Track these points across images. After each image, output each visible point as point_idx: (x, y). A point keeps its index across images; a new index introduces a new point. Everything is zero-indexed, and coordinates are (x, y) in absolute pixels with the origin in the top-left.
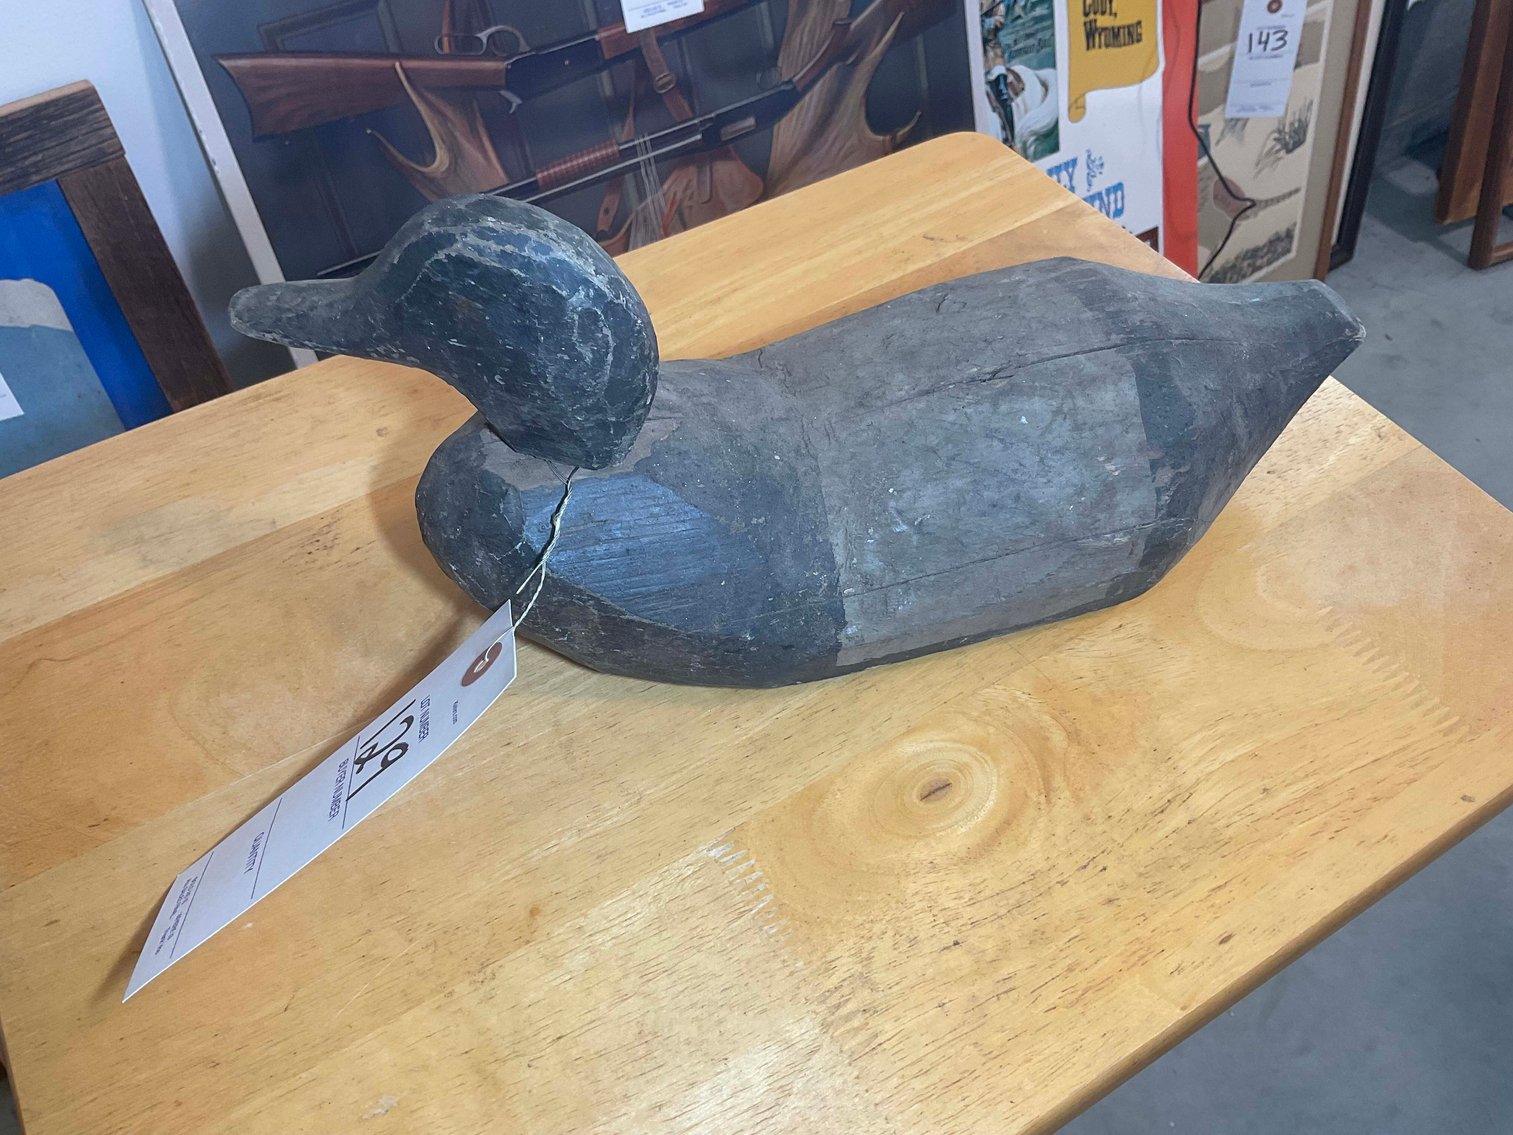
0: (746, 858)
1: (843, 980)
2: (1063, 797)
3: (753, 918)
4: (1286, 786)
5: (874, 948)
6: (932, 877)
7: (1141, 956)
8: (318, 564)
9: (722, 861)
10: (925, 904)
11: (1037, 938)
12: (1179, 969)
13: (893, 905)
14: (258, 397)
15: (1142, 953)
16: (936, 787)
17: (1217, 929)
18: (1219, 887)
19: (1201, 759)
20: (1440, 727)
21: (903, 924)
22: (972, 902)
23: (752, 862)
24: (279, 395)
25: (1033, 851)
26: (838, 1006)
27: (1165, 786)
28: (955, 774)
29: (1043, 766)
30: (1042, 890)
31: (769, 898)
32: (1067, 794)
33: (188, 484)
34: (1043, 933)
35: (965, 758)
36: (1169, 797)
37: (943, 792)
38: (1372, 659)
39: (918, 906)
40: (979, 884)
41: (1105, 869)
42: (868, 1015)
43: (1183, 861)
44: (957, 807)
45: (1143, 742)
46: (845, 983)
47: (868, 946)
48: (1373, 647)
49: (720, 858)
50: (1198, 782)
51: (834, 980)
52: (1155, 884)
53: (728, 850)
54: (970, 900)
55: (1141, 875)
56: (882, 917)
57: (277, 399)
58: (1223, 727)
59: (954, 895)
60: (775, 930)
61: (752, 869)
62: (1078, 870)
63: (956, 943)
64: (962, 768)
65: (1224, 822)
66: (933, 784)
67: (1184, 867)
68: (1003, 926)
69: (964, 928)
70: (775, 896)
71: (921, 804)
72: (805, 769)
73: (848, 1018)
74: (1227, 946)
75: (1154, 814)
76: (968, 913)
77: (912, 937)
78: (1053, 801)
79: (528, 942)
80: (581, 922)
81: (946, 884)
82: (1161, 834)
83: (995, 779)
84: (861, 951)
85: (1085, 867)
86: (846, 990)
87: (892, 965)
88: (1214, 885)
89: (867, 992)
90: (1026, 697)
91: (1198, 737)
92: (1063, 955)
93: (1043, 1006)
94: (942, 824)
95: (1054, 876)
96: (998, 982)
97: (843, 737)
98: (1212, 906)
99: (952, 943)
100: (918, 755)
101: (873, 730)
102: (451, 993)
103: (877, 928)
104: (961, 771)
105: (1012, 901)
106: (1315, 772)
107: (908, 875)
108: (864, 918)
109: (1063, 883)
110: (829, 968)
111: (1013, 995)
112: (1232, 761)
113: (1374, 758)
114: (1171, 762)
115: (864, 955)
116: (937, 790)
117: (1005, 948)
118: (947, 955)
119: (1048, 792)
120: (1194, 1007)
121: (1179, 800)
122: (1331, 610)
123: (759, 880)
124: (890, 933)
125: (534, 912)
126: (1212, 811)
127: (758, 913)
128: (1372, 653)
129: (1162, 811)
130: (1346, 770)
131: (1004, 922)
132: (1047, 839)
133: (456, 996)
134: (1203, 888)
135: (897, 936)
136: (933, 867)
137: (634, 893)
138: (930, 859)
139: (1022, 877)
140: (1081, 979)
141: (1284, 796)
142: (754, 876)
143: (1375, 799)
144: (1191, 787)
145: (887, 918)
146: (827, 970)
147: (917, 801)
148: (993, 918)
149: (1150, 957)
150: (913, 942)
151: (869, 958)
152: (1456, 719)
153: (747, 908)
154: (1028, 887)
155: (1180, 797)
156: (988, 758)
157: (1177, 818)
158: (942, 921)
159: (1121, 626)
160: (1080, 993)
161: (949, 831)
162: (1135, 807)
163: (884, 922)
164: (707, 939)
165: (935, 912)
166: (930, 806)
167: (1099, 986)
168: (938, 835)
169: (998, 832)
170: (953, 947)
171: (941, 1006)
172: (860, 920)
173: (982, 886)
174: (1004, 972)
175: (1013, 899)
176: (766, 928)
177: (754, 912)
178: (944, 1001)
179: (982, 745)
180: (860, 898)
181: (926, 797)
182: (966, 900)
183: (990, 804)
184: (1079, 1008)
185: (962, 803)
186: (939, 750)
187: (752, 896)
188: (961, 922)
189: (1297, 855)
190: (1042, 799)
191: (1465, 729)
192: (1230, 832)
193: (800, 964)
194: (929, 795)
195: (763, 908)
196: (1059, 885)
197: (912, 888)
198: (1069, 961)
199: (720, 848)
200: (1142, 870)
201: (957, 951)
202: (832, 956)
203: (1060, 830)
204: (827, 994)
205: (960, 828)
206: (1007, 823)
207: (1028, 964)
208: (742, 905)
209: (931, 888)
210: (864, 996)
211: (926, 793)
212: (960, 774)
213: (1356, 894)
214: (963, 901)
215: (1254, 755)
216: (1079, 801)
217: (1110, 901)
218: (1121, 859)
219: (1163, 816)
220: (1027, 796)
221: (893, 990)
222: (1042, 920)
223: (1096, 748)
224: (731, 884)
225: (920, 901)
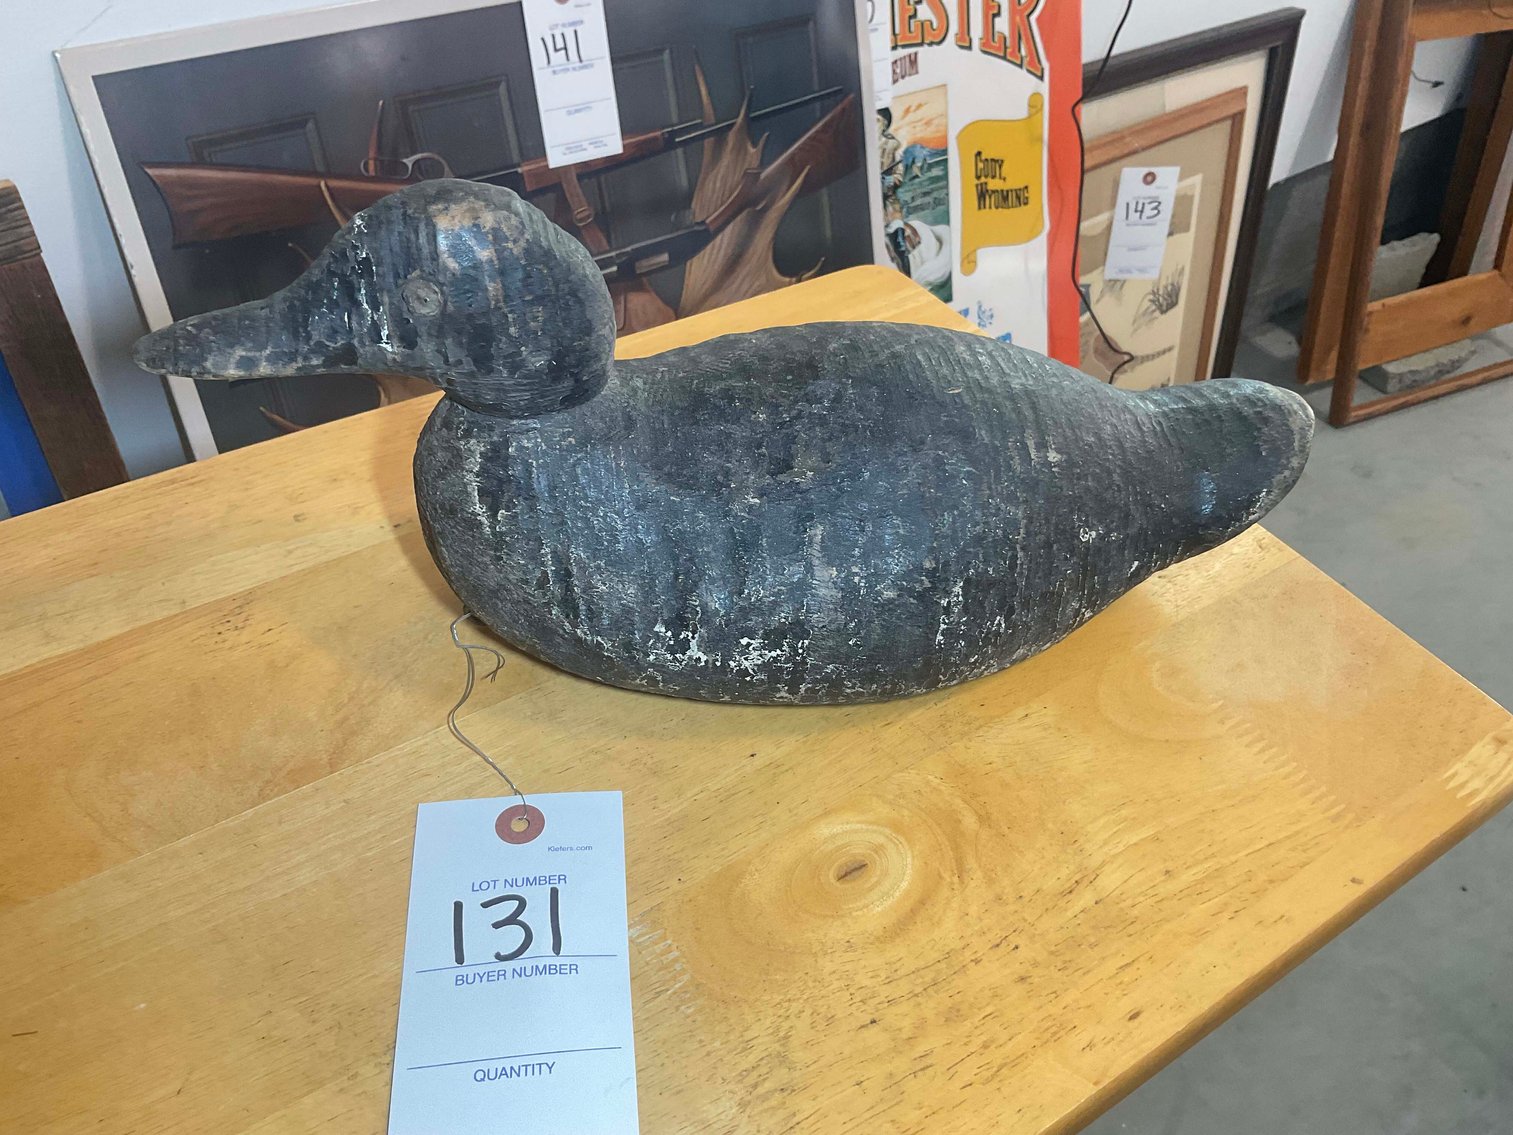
0: (664, 938)
1: (762, 1059)
2: (977, 876)
3: (669, 999)
4: (1187, 868)
5: (791, 1027)
6: (849, 956)
7: (1055, 1033)
8: (227, 645)
9: (640, 940)
10: (842, 983)
11: (953, 1015)
12: (1090, 1045)
13: (811, 984)
14: (173, 481)
15: (1054, 1029)
16: (853, 867)
17: (1126, 1006)
18: (1127, 965)
19: (1106, 843)
20: (1327, 815)
21: (821, 1003)
22: (888, 980)
23: (669, 942)
24: (193, 480)
25: (946, 930)
26: (755, 1086)
27: (1072, 867)
28: (870, 854)
29: (956, 848)
30: (957, 969)
31: (686, 978)
32: (979, 874)
33: (96, 564)
34: (958, 1010)
35: (881, 840)
36: (1077, 878)
37: (860, 872)
38: (1262, 751)
39: (836, 985)
40: (895, 963)
41: (1017, 947)
42: (785, 1094)
43: (1092, 940)
44: (871, 889)
45: (1050, 826)
46: (762, 1063)
47: (786, 1025)
48: (1263, 739)
49: (638, 937)
50: (1103, 864)
51: (752, 1059)
52: (1065, 962)
53: (644, 930)
54: (887, 978)
55: (1052, 953)
56: (798, 996)
57: (193, 484)
58: (1125, 812)
59: (870, 974)
60: (692, 1010)
61: (669, 949)
62: (991, 948)
63: (873, 1022)
64: (878, 849)
65: (1129, 902)
66: (849, 864)
67: (1092, 946)
68: (919, 1004)
69: (880, 1007)
70: (692, 976)
71: (838, 884)
72: (723, 849)
73: (765, 1098)
74: (1136, 1022)
75: (1063, 894)
76: (885, 992)
77: (829, 1015)
78: (966, 882)
81: (863, 963)
82: (1070, 914)
83: (909, 860)
84: (778, 1029)
85: (998, 945)
86: (764, 1070)
87: (808, 1044)
88: (1122, 964)
89: (784, 1071)
90: (938, 781)
91: (1102, 821)
92: (978, 1032)
93: (958, 1083)
94: (858, 904)
95: (968, 955)
96: (915, 1059)
97: (759, 819)
98: (1121, 983)
99: (869, 1022)
100: (834, 836)
101: (790, 811)
102: (355, 1076)
103: (795, 1007)
104: (876, 852)
105: (927, 979)
106: (1213, 855)
107: (826, 954)
108: (782, 997)
109: (977, 962)
110: (747, 1047)
111: (930, 1072)
112: (1135, 844)
113: (1267, 843)
114: (1077, 844)
115: (782, 1034)
116: (853, 871)
117: (921, 1025)
118: (865, 1033)
119: (961, 872)
120: (1106, 1082)
121: (1086, 881)
122: (1222, 705)
123: (675, 960)
124: (808, 1011)
126: (1117, 892)
127: (675, 993)
128: (1261, 745)
129: (1071, 892)
130: (1241, 854)
131: (919, 999)
132: (961, 918)
133: (359, 1078)
134: (1112, 966)
135: (815, 1015)
136: (850, 946)
138: (847, 939)
139: (936, 955)
140: (996, 1056)
141: (1187, 877)
142: (671, 956)
143: (1271, 882)
144: (1098, 868)
145: (805, 997)
146: (744, 1049)
147: (833, 881)
148: (909, 996)
149: (1062, 1033)
150: (831, 1020)
151: (786, 1037)
152: (1343, 806)
153: (663, 988)
154: (943, 965)
155: (1086, 878)
156: (902, 839)
157: (1085, 898)
158: (859, 999)
159: (1027, 715)
160: (995, 1069)
161: (865, 910)
162: (1045, 888)
163: (801, 1001)
165: (852, 990)
166: (847, 886)
167: (1015, 1062)
168: (854, 914)
169: (913, 912)
170: (870, 1026)
171: (859, 1084)
172: (778, 998)
173: (898, 964)
174: (920, 1050)
175: (929, 977)
176: (683, 1007)
177: (669, 992)
178: (862, 1079)
179: (897, 827)
180: (778, 977)
181: (843, 877)
182: (883, 978)
183: (904, 885)
184: (995, 1084)
185: (878, 883)
186: (856, 831)
187: (669, 976)
188: (877, 1000)
189: (1200, 934)
190: (956, 879)
191: (1350, 816)
192: (1135, 912)
193: (717, 1044)
194: (846, 875)
195: (680, 988)
196: (974, 963)
197: (829, 966)
198: (983, 1038)
199: (638, 928)
200: (1053, 948)
201: (874, 1029)
202: (749, 1035)
203: (973, 910)
204: (744, 1073)
205: (877, 906)
206: (922, 902)
207: (945, 1042)
208: (658, 985)
209: (848, 967)
210: (782, 1075)
211: (843, 873)
212: (876, 856)
213: (1256, 972)
214: (879, 979)
215: (1156, 839)
216: (990, 882)
217: (1022, 979)
218: (1032, 938)
219: (1071, 897)
220: (941, 877)
221: (810, 1069)
222: (958, 998)
223: (1007, 831)
224: (647, 964)
225: (838, 979)
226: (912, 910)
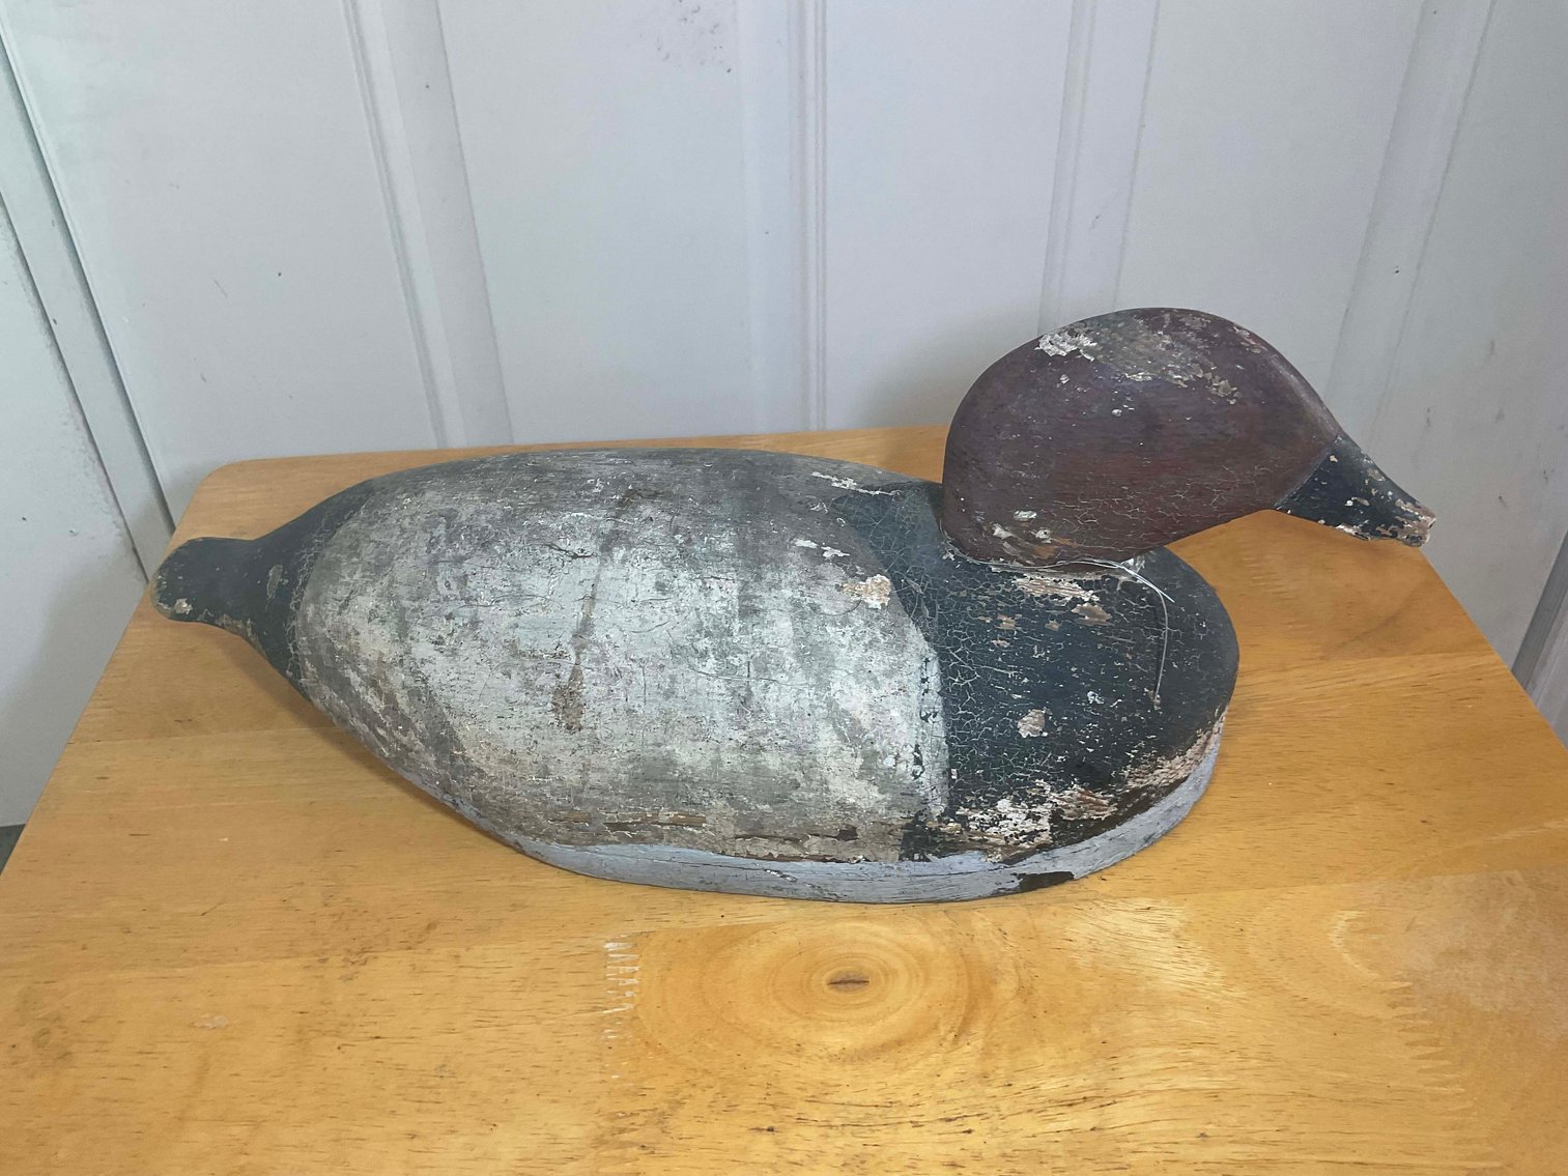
0: (634, 963)
1: (644, 1110)
2: (973, 1044)
3: (602, 1017)
4: (1231, 1142)
5: (691, 1096)
6: (790, 1058)
9: (611, 955)
10: (766, 1079)
11: (854, 1163)
13: (735, 1066)
16: (852, 978)
19: (1150, 1073)
20: (1464, 1163)
21: (733, 1087)
22: (813, 1099)
23: (636, 968)
25: (906, 1081)
26: (622, 1131)
27: (1090, 1082)
28: (878, 974)
29: (972, 1007)
30: (890, 1121)
31: (628, 1006)
32: (980, 1043)
34: (863, 1162)
35: (898, 965)
36: (1088, 1094)
37: (857, 986)
38: (1427, 1057)
39: (759, 1078)
40: (831, 1086)
41: (969, 1132)
42: (644, 1152)
43: (1061, 1163)
44: (858, 1006)
45: (1095, 1029)
46: (643, 1114)
47: (686, 1091)
48: (1437, 1045)
49: (612, 952)
50: (1130, 1094)
51: (636, 1106)
53: (622, 949)
54: (812, 1096)
55: (1004, 1155)
56: (718, 1072)
58: (1196, 1052)
59: (799, 1085)
60: (614, 1037)
61: (632, 975)
62: (940, 1120)
63: (771, 1130)
64: (889, 973)
65: (1132, 1146)
66: (851, 974)
68: (827, 1137)
69: (787, 1119)
70: (635, 1008)
71: (826, 988)
73: (624, 1145)
75: (1061, 1103)
76: (802, 1108)
77: (734, 1103)
78: (960, 1043)
79: (410, 948)
80: (462, 951)
81: (798, 1071)
82: (1052, 1126)
83: (915, 997)
84: (677, 1091)
85: (950, 1120)
86: (639, 1120)
87: (696, 1119)
89: (657, 1130)
90: (999, 934)
91: (1160, 1051)
94: (834, 1015)
95: (911, 1114)
99: (766, 1127)
100: (853, 942)
102: (324, 961)
103: (707, 1080)
104: (886, 975)
105: (852, 1117)
107: (769, 1046)
109: (916, 1125)
110: (639, 1093)
112: (1184, 1090)
113: (1360, 1160)
114: (1114, 1061)
115: (678, 1098)
116: (850, 982)
117: (815, 1157)
118: (756, 1136)
119: (961, 1032)
121: (1096, 1103)
122: (1408, 988)
123: (631, 987)
124: (717, 1089)
125: (430, 927)
126: (1127, 1129)
127: (611, 1015)
128: (1430, 1050)
129: (1070, 1105)
130: (1315, 1158)
131: (832, 1132)
132: (929, 1076)
133: (327, 964)
135: (720, 1096)
136: (798, 1049)
137: (519, 949)
138: (800, 1042)
139: (878, 1100)
141: (1223, 1153)
142: (629, 982)
144: (1120, 1096)
145: (722, 1075)
146: (635, 1094)
147: (824, 983)
148: (823, 1124)
150: (731, 1107)
151: (680, 1103)
152: (1497, 1164)
153: (604, 1006)
154: (878, 1111)
155: (1100, 1098)
156: (921, 974)
157: (1082, 1119)
158: (772, 1102)
159: (1149, 908)
161: (837, 1024)
162: (1043, 1087)
163: (717, 1077)
164: (551, 1016)
165: (771, 1091)
166: (832, 992)
168: (823, 1022)
169: (884, 1047)
170: (765, 1132)
172: (695, 1064)
173: (833, 1089)
175: (855, 1116)
176: (610, 1032)
177: (606, 1012)
179: (923, 960)
180: (710, 1045)
181: (835, 983)
182: (809, 1094)
183: (893, 1018)
185: (867, 1004)
186: (878, 946)
187: (616, 999)
188: (788, 1112)
190: (951, 1036)
192: (1134, 1158)
193: (615, 1077)
194: (840, 983)
195: (620, 1014)
196: (911, 1125)
197: (764, 1060)
199: (616, 944)
200: (1009, 1151)
201: (766, 1138)
202: (646, 1084)
203: (949, 1074)
204: (621, 1115)
205: (849, 1027)
206: (899, 1043)
208: (603, 1002)
209: (782, 1068)
210: (649, 1134)
211: (838, 980)
212: (882, 977)
214: (805, 1094)
215: (1214, 1095)
216: (986, 1053)
217: (953, 1165)
218: (993, 1130)
219: (1069, 1110)
220: (936, 1027)
221: (681, 1142)
222: (871, 1149)
223: (1041, 1014)
224: (605, 978)
225: (764, 1074)
226: (883, 1046)
